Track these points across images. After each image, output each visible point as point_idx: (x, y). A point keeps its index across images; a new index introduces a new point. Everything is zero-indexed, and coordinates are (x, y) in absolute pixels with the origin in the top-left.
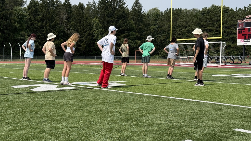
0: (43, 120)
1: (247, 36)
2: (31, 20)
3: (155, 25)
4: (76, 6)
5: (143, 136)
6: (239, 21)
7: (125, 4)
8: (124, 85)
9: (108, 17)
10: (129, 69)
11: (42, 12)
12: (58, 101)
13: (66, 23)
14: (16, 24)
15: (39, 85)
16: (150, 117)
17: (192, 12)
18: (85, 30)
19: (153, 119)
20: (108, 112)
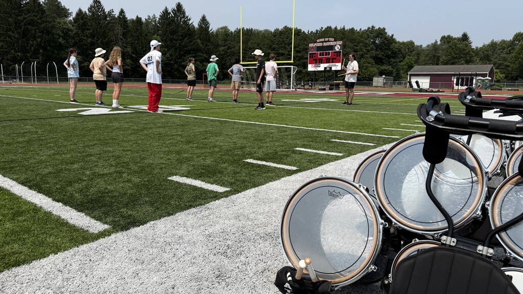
0: (91, 144)
1: (318, 61)
2: (79, 36)
3: (224, 46)
4: (133, 20)
5: (203, 157)
6: (311, 45)
7: (190, 20)
8: (189, 109)
9: (171, 35)
10: (196, 93)
11: (91, 26)
12: (110, 125)
13: (122, 39)
14: (61, 40)
15: (89, 108)
16: (213, 139)
17: (263, 33)
18: (144, 49)
19: (217, 141)
20: (168, 136)
